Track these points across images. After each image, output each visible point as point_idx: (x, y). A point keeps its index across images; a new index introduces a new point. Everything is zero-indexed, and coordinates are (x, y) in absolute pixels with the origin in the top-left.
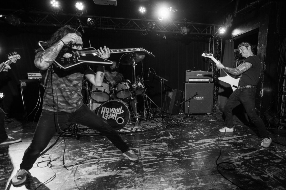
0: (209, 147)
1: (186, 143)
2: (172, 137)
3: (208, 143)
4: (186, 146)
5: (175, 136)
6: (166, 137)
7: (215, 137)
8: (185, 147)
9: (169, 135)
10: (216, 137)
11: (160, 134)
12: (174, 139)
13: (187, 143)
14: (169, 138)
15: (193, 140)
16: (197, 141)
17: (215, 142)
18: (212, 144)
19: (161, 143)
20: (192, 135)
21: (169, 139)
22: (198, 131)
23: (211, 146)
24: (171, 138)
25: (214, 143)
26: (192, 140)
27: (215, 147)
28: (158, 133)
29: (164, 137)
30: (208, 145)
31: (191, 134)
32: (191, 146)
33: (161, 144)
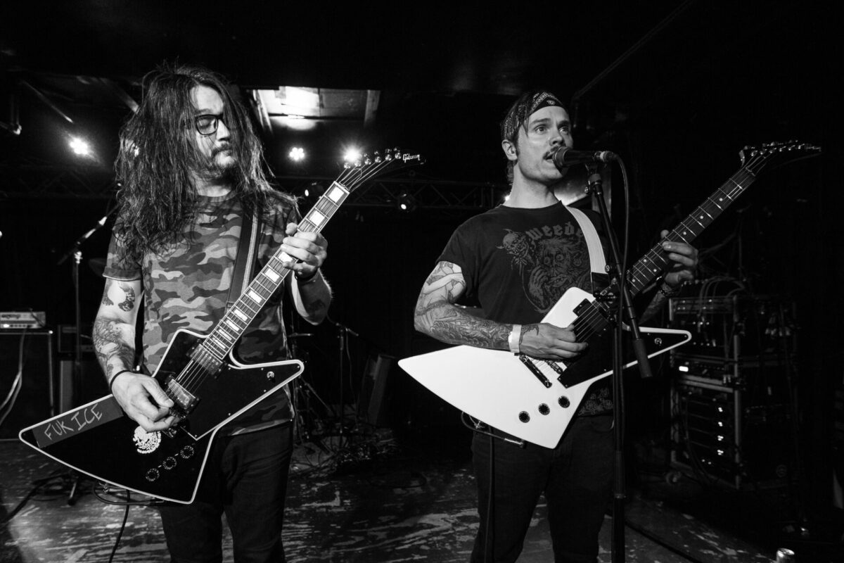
0: (425, 544)
1: (366, 525)
2: (338, 504)
3: (432, 526)
4: (358, 539)
5: (349, 501)
6: (319, 505)
7: (462, 508)
8: (353, 539)
9: (333, 498)
10: (467, 508)
11: (308, 492)
12: (339, 513)
13: (370, 527)
14: (328, 507)
15: (393, 517)
16: (402, 521)
17: (454, 524)
18: (437, 534)
19: (293, 525)
20: (400, 499)
21: (324, 510)
22: (423, 485)
23: (435, 538)
24: (335, 507)
25: (447, 530)
26: (387, 517)
27: (444, 545)
28: (304, 490)
29: (315, 504)
30: (426, 536)
31: (400, 496)
32: (373, 538)
33: (293, 528)
